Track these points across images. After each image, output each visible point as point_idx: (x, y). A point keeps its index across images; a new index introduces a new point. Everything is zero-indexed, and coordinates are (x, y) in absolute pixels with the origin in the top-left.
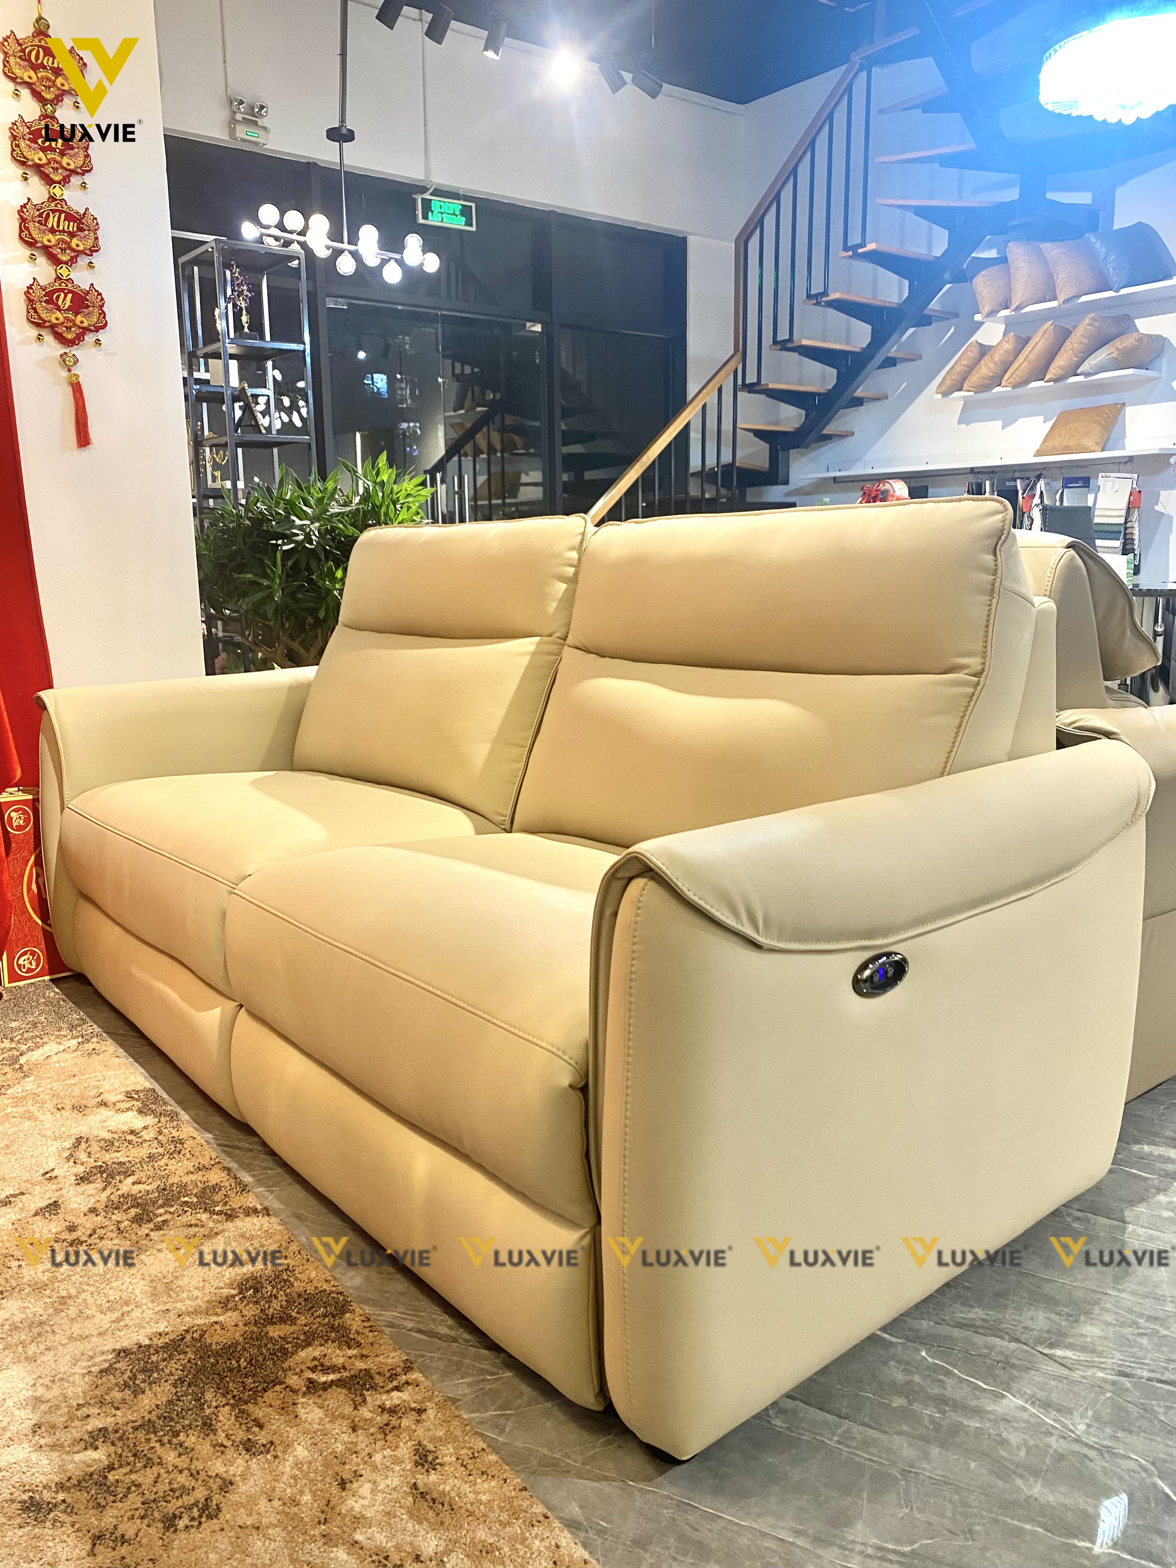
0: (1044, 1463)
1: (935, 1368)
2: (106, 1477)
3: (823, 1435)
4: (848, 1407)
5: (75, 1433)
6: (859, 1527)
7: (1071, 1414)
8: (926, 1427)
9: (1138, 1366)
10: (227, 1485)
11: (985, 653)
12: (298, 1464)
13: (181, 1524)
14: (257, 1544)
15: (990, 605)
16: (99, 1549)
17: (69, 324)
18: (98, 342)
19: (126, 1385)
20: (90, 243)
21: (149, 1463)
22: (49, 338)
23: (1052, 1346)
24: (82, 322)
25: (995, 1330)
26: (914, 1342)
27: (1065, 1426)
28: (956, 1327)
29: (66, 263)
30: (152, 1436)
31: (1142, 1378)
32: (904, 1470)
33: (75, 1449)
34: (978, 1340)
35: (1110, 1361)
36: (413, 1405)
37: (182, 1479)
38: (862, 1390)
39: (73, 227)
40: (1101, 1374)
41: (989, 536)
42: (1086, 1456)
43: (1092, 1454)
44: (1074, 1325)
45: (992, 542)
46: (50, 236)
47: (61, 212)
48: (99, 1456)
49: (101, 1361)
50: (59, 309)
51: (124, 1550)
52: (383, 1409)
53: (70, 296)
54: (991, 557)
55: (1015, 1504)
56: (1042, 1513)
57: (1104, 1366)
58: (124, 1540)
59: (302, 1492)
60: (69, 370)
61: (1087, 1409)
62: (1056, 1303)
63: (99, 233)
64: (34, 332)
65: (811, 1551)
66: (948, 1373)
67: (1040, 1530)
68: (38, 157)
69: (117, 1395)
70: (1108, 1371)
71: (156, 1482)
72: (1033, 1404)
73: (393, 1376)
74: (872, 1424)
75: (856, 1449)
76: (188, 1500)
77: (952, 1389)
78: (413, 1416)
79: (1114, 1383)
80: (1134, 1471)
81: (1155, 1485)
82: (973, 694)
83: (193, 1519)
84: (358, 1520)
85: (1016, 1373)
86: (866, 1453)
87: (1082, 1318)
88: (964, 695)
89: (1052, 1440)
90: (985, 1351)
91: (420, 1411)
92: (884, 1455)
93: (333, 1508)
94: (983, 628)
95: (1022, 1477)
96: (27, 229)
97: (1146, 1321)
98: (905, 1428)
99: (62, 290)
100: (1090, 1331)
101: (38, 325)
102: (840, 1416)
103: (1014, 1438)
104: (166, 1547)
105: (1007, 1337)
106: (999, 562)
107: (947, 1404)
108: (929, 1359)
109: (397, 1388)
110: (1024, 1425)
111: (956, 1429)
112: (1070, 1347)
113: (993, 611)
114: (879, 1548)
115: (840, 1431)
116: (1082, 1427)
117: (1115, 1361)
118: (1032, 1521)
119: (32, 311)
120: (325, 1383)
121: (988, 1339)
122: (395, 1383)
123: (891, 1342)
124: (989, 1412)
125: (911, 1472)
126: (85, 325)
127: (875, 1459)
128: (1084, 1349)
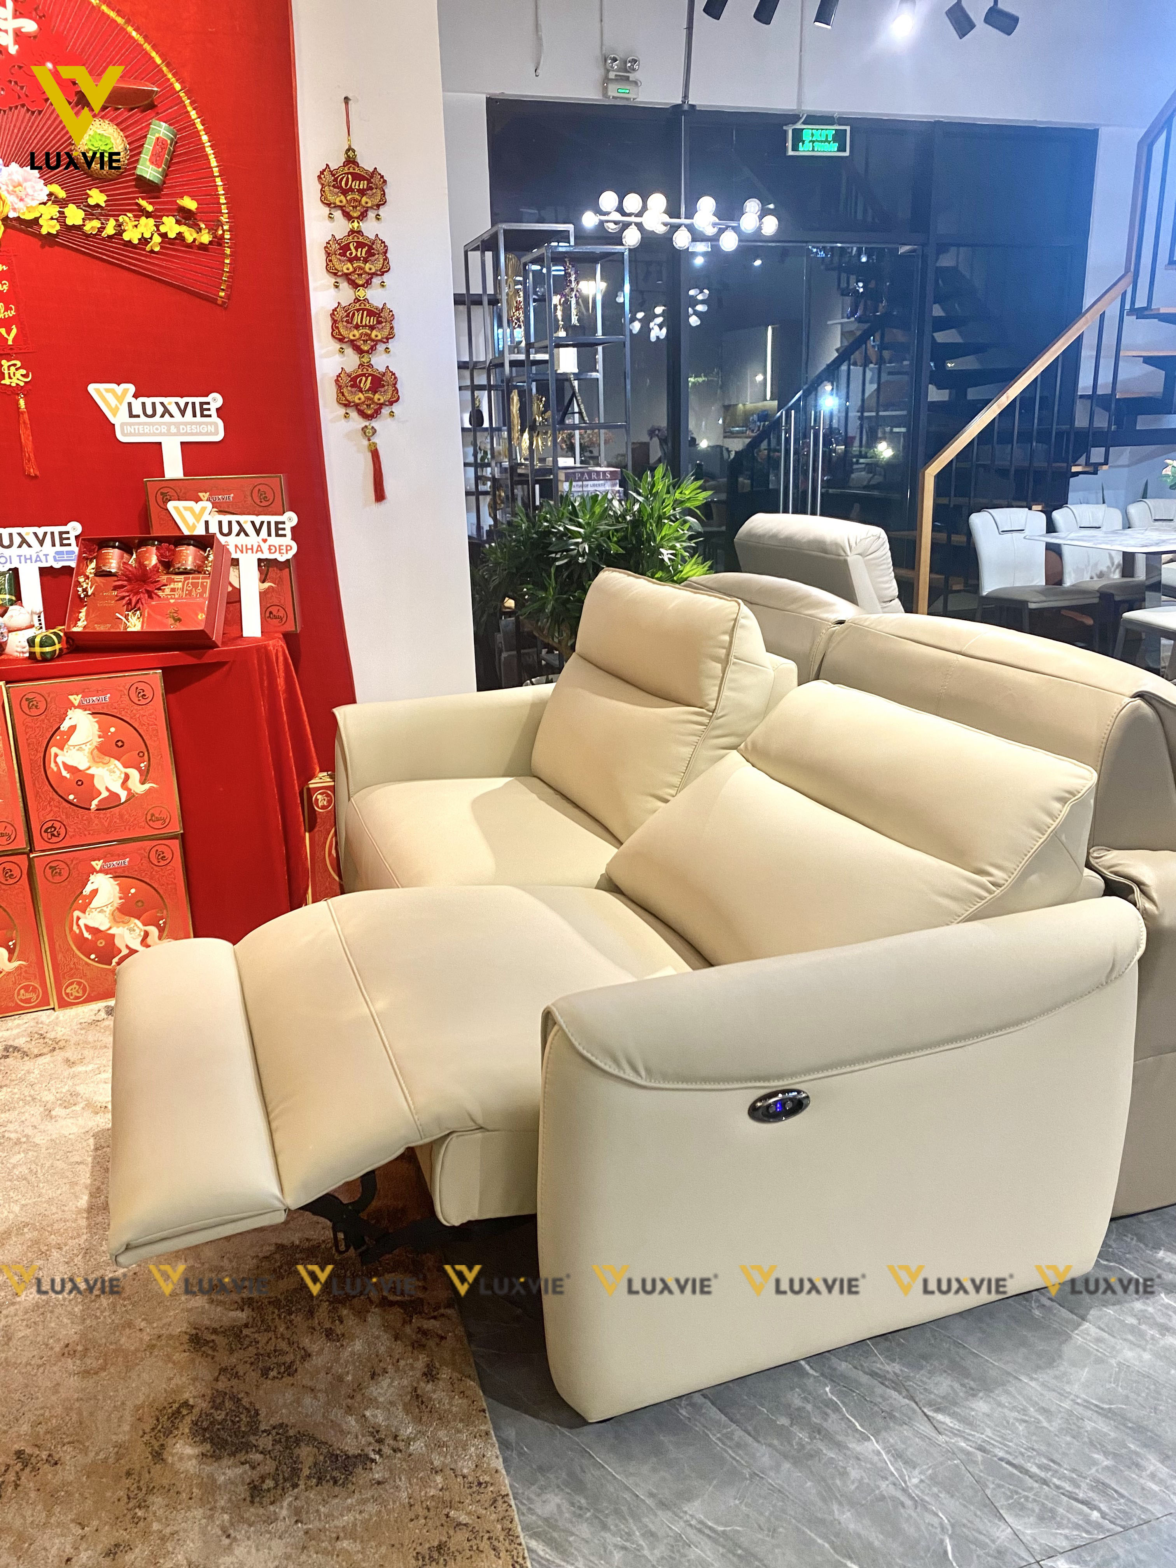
0: (865, 1499)
1: (829, 1403)
2: (241, 1332)
3: (710, 1430)
4: (742, 1415)
5: (235, 1297)
6: (697, 1503)
7: (914, 1468)
8: (792, 1445)
9: (1000, 1446)
10: (307, 1355)
12: (353, 1354)
13: (272, 1374)
14: (308, 1400)
16: (222, 1377)
17: (369, 402)
18: (392, 414)
19: (275, 1270)
20: (386, 332)
21: (268, 1330)
22: (354, 414)
23: (938, 1410)
24: (379, 399)
25: (897, 1385)
26: (826, 1378)
27: (902, 1476)
28: (867, 1374)
29: (367, 352)
30: (276, 1311)
31: (995, 1456)
32: (755, 1473)
33: (232, 1308)
34: (880, 1389)
35: (978, 1435)
36: (440, 1332)
37: (283, 1345)
38: (762, 1405)
39: (373, 321)
40: (963, 1444)
42: (903, 1505)
43: (908, 1503)
44: (970, 1398)
46: (355, 332)
47: (363, 310)
48: (242, 1316)
49: (268, 1249)
50: (361, 391)
51: (234, 1382)
52: (420, 1330)
53: (370, 378)
55: (822, 1521)
56: (837, 1535)
57: (970, 1438)
58: (237, 1376)
59: (348, 1373)
60: (369, 440)
61: (930, 1467)
62: (968, 1375)
63: (394, 323)
64: (342, 411)
65: (652, 1509)
66: (837, 1409)
67: (827, 1545)
68: (347, 267)
69: (267, 1277)
70: (970, 1443)
71: (268, 1343)
72: (888, 1452)
73: (435, 1310)
74: (752, 1432)
75: (730, 1447)
76: (281, 1359)
77: (832, 1423)
78: (437, 1340)
79: (968, 1453)
80: (932, 1525)
81: (942, 1541)
83: (279, 1373)
84: (372, 1402)
85: (892, 1424)
86: (734, 1452)
87: (981, 1394)
89: (883, 1485)
90: (880, 1400)
91: (442, 1338)
92: (746, 1458)
93: (361, 1389)
95: (840, 1504)
96: (337, 328)
97: (1036, 1411)
98: (776, 1442)
99: (364, 375)
100: (981, 1406)
101: (345, 405)
102: (732, 1421)
103: (854, 1473)
104: (257, 1387)
105: (905, 1393)
107: (819, 1433)
108: (829, 1394)
109: (435, 1318)
110: (869, 1466)
111: (815, 1455)
112: (953, 1415)
114: (701, 1522)
115: (725, 1431)
116: (915, 1481)
117: (983, 1436)
118: (825, 1538)
119: (340, 395)
120: (392, 1302)
121: (888, 1390)
122: (436, 1313)
123: (808, 1374)
124: (848, 1448)
125: (758, 1475)
126: (382, 401)
127: (738, 1458)
128: (963, 1420)
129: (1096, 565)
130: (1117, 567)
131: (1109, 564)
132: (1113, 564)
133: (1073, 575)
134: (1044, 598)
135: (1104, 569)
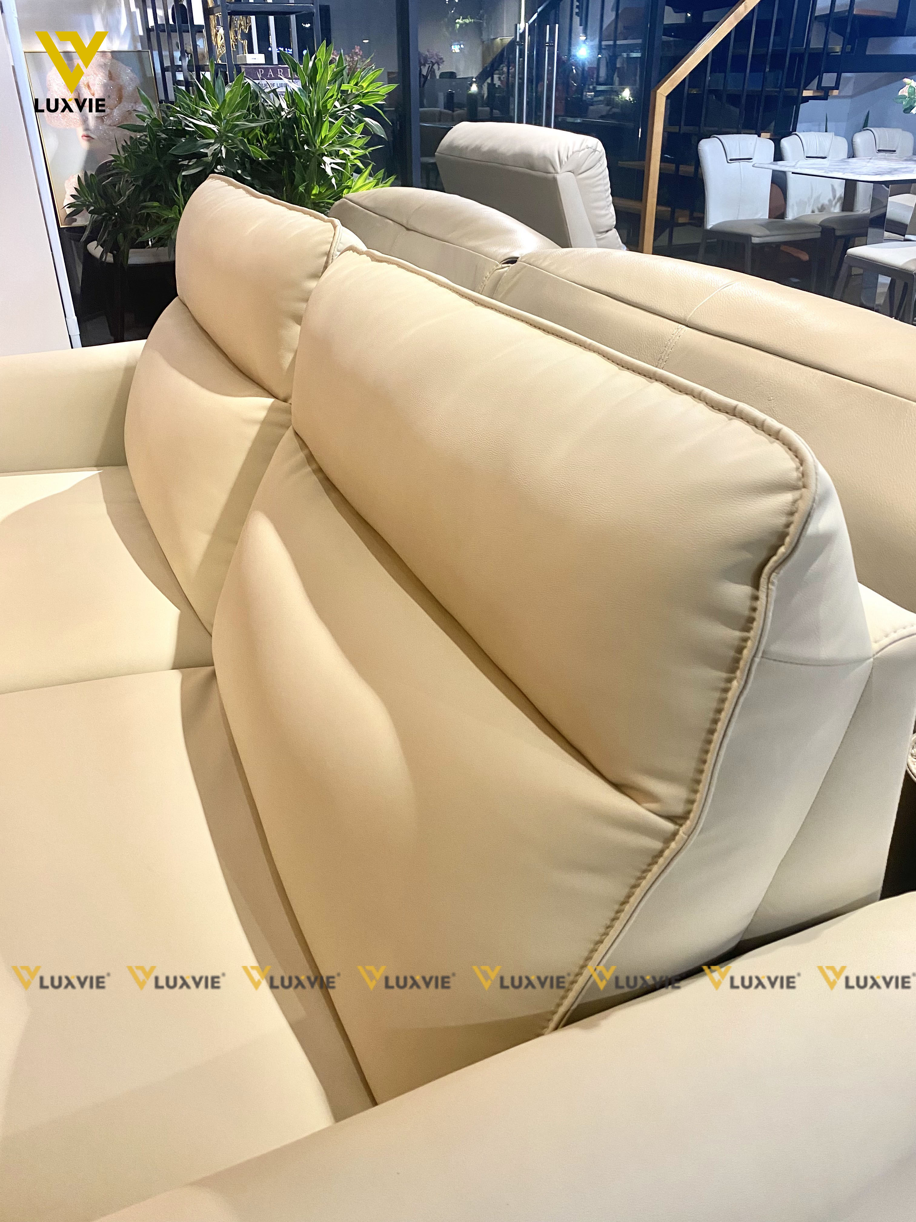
11: (698, 782)
15: (726, 690)
41: (746, 546)
45: (752, 558)
54: (746, 590)
82: (661, 853)
88: (642, 851)
94: (703, 735)
106: (761, 604)
113: (728, 706)
129: (818, 197)
130: (838, 200)
131: (831, 196)
132: (834, 197)
133: (796, 208)
134: (768, 232)
135: (826, 202)
